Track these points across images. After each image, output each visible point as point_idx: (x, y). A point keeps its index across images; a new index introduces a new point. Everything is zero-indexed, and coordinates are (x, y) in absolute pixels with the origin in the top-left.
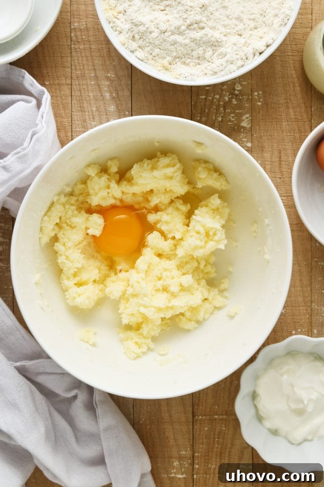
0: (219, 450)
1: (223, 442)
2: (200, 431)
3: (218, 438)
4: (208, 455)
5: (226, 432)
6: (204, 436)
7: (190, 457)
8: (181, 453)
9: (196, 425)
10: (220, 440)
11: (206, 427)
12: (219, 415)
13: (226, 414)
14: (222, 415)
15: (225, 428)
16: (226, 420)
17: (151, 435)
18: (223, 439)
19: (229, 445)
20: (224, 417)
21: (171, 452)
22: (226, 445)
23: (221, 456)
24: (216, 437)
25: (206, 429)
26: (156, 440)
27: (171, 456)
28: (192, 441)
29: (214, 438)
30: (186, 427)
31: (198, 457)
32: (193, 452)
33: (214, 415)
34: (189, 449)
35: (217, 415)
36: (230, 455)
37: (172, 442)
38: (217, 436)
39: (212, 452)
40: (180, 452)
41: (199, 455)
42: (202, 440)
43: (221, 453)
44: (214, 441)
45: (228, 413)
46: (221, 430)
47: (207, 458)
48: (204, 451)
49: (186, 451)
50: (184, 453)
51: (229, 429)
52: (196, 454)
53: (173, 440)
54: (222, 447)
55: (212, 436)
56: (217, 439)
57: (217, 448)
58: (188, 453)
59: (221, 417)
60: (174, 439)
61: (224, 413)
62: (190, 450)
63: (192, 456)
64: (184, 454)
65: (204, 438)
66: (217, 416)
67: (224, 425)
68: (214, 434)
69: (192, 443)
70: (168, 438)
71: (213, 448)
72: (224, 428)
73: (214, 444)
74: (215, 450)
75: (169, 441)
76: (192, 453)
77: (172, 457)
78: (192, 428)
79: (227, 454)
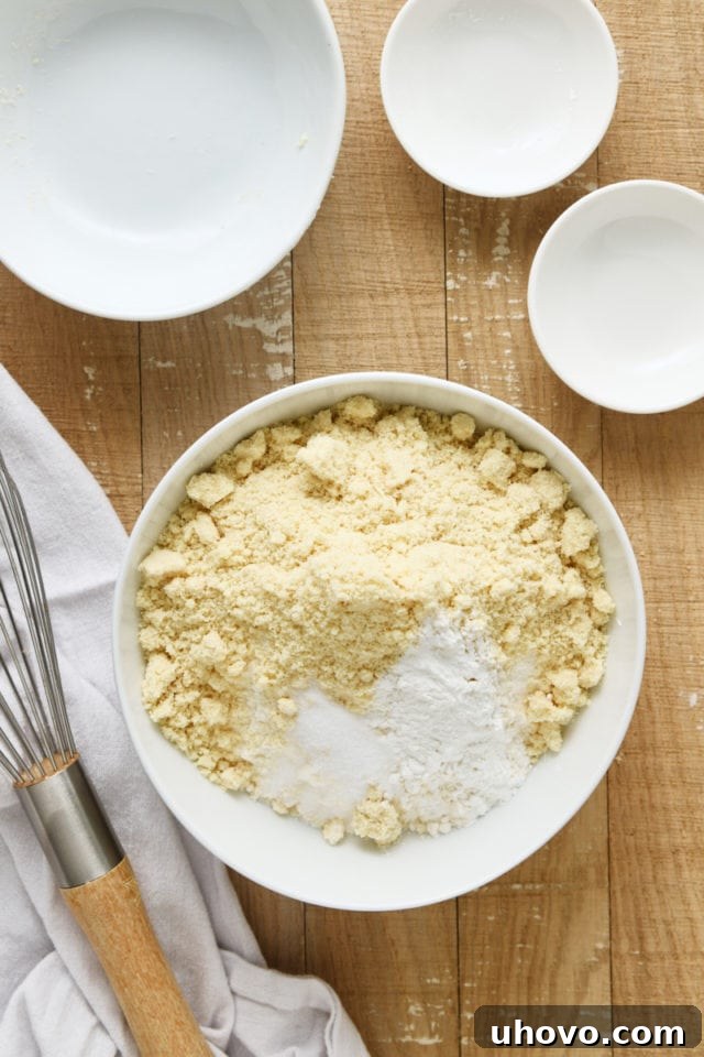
0: (525, 973)
1: (536, 951)
2: (476, 925)
3: (523, 942)
4: (499, 986)
5: (543, 924)
6: (487, 937)
7: (451, 993)
8: (428, 981)
9: (467, 910)
10: (528, 946)
11: (490, 914)
12: (524, 884)
13: (543, 880)
14: (532, 882)
15: (541, 913)
16: (540, 894)
17: (349, 936)
18: (536, 943)
19: (551, 960)
20: (538, 887)
21: (401, 979)
22: (544, 960)
23: (529, 988)
24: (518, 940)
25: (491, 918)
26: (363, 949)
27: (401, 989)
28: (455, 949)
29: (512, 942)
30: (440, 914)
31: (472, 990)
32: (460, 980)
33: (512, 883)
34: (447, 971)
35: (518, 882)
36: (553, 985)
37: (404, 954)
38: (518, 937)
39: (508, 978)
40: (424, 978)
41: (475, 985)
42: (480, 948)
43: (530, 979)
44: (512, 949)
45: (547, 878)
46: (529, 920)
47: (494, 992)
48: (486, 975)
49: (440, 977)
50: (435, 981)
51: (549, 917)
52: (467, 985)
53: (405, 949)
54: (533, 964)
55: (506, 938)
56: (520, 945)
57: (520, 967)
58: (445, 982)
59: (529, 887)
60: (410, 947)
61: (537, 877)
62: (452, 973)
63: (455, 989)
64: (435, 985)
65: (486, 941)
66: (517, 887)
67: (536, 909)
68: (513, 932)
69: (455, 957)
70: (393, 944)
71: (509, 968)
72: (537, 917)
73: (511, 956)
74: (516, 971)
75: (396, 952)
76: (455, 981)
77: (404, 993)
78: (455, 916)
79: (547, 980)
